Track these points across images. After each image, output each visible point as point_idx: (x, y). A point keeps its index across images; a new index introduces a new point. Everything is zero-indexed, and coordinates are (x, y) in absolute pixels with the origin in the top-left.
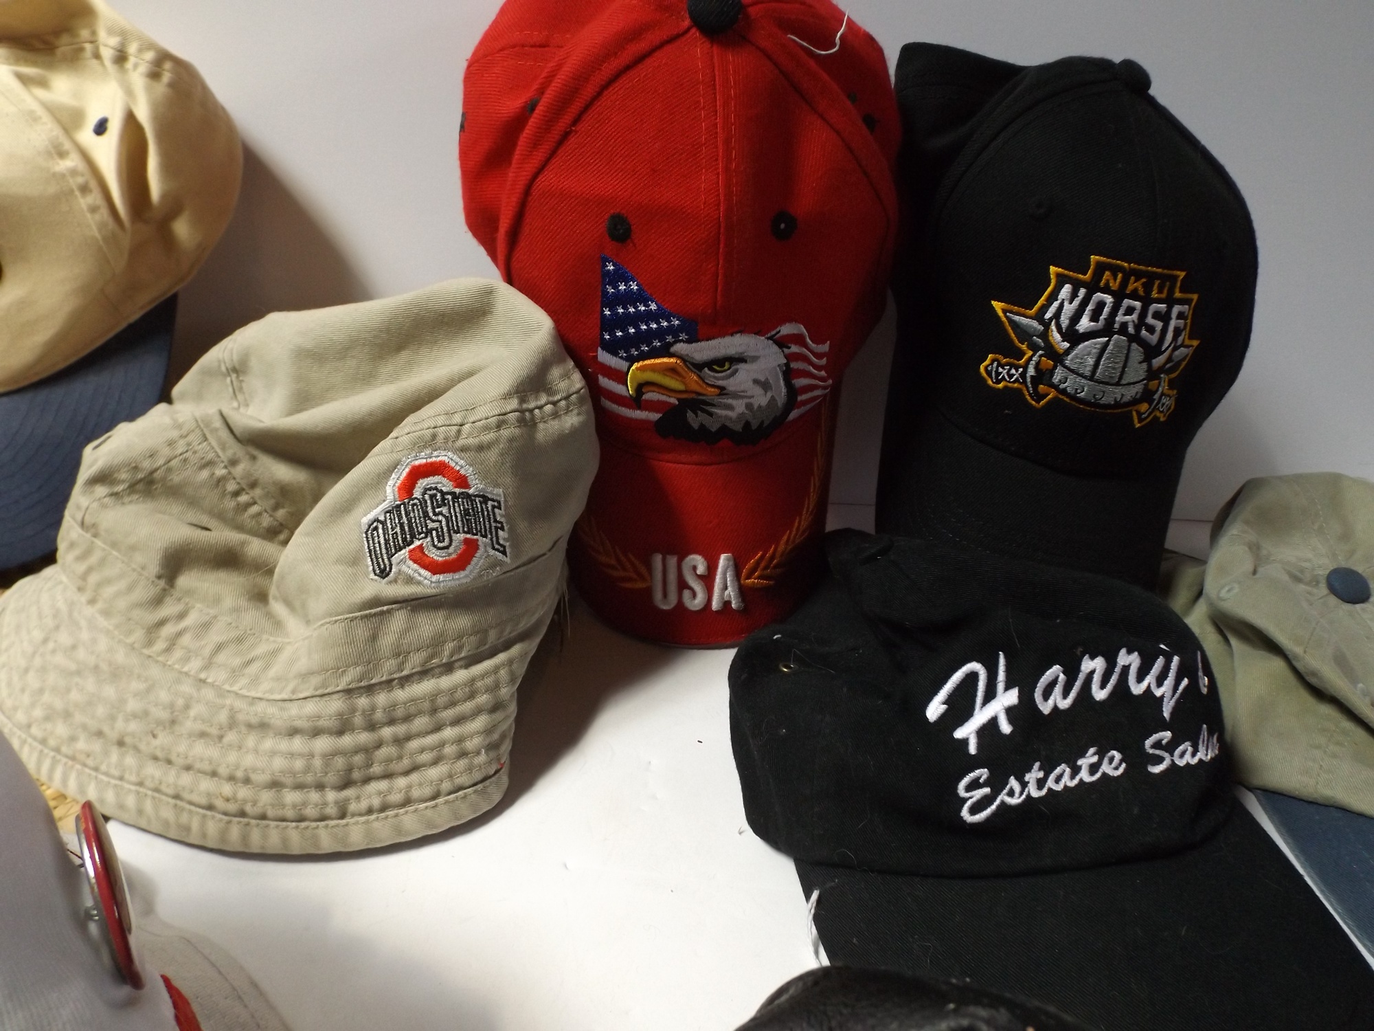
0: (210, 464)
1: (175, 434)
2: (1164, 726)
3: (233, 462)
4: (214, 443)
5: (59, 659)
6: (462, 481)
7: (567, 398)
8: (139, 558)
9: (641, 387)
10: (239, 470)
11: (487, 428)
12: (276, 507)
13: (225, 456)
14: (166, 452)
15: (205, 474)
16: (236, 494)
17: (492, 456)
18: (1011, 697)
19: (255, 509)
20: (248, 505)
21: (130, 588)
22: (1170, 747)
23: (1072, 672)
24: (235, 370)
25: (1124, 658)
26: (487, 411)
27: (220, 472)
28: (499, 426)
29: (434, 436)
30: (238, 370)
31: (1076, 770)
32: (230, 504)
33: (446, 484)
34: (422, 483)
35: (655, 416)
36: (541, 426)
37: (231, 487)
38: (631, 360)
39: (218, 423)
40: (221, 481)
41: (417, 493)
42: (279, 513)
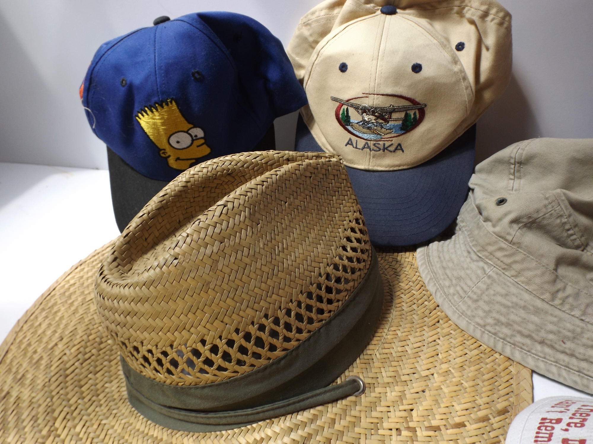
0: (561, 216)
1: (546, 202)
3: (570, 216)
4: (563, 207)
8: (545, 261)
10: (571, 219)
12: (582, 236)
13: (567, 213)
14: (544, 210)
15: (558, 221)
16: (568, 230)
19: (574, 237)
20: (572, 235)
21: (543, 274)
24: (520, 163)
27: (564, 220)
32: (565, 234)
37: (567, 227)
40: (565, 223)
42: (583, 239)
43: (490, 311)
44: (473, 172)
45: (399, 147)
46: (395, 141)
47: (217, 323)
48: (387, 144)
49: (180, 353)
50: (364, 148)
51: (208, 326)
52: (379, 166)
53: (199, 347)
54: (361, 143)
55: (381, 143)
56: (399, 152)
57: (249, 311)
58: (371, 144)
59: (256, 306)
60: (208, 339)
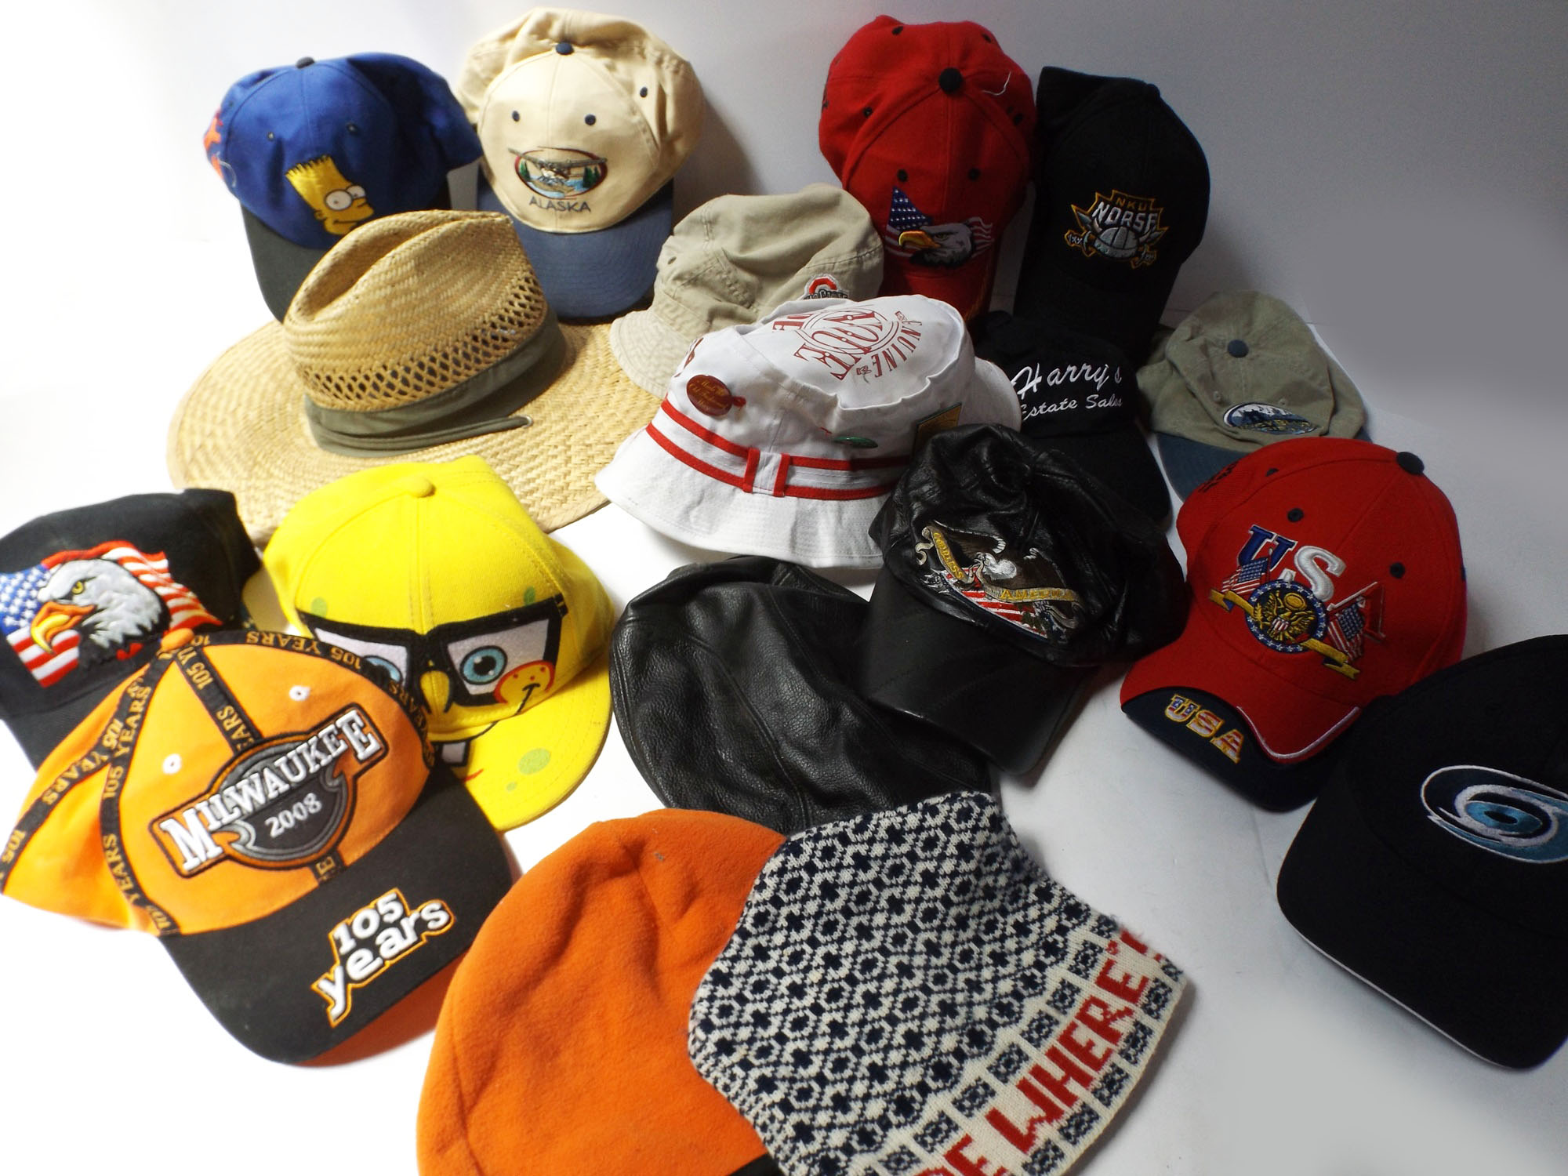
0: (720, 273)
1: (706, 259)
2: (1096, 392)
3: (729, 272)
4: (722, 263)
5: (666, 352)
6: (834, 287)
7: (875, 250)
8: (699, 313)
9: (904, 243)
10: (731, 275)
11: (845, 265)
12: (744, 293)
13: (726, 269)
14: (705, 266)
15: (718, 277)
16: (730, 286)
17: (846, 277)
18: (1038, 380)
19: (736, 293)
20: (734, 291)
21: (697, 325)
22: (1097, 401)
23: (1063, 371)
24: (710, 222)
25: (1084, 367)
26: (845, 258)
27: (724, 276)
28: (850, 264)
29: (824, 268)
30: (712, 222)
31: (1059, 406)
32: (727, 290)
33: (827, 287)
34: (819, 287)
35: (910, 255)
36: (865, 263)
37: (728, 283)
38: (902, 231)
39: (723, 254)
40: (724, 280)
41: (817, 291)
42: (746, 295)
43: (659, 365)
44: (671, 233)
45: (585, 207)
46: (580, 199)
47: (395, 352)
48: (572, 203)
49: (367, 378)
50: (548, 207)
51: (388, 354)
52: (567, 227)
53: (382, 371)
54: (545, 202)
55: (565, 201)
56: (586, 212)
57: (421, 344)
58: (555, 202)
59: (426, 341)
60: (389, 365)
